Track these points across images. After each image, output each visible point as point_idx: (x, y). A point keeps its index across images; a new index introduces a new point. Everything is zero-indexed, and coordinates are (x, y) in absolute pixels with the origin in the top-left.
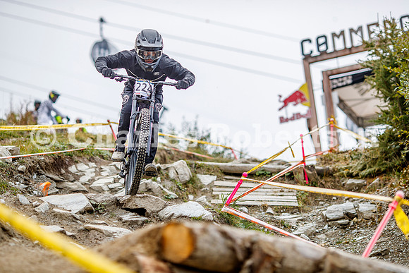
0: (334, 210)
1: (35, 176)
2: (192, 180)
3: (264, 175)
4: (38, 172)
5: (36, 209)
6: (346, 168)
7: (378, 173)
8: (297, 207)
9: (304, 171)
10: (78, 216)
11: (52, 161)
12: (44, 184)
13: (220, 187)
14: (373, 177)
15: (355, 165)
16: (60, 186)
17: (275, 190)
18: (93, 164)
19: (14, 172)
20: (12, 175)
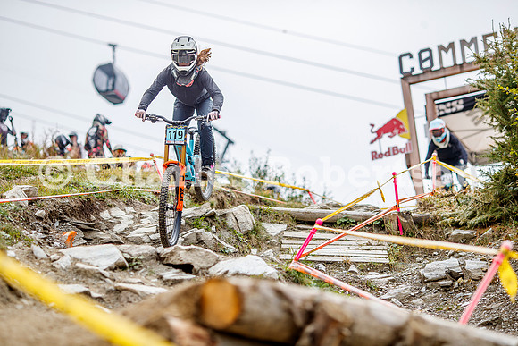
0: (435, 268)
1: (57, 224)
2: (255, 230)
3: (347, 223)
4: (61, 218)
5: (54, 264)
6: (451, 216)
7: (491, 222)
8: (388, 264)
9: (398, 219)
10: (107, 273)
11: (79, 204)
12: (68, 234)
13: (291, 238)
14: (484, 227)
15: (462, 212)
16: (89, 237)
17: (360, 243)
18: (131, 209)
19: (30, 218)
20: (27, 222)
